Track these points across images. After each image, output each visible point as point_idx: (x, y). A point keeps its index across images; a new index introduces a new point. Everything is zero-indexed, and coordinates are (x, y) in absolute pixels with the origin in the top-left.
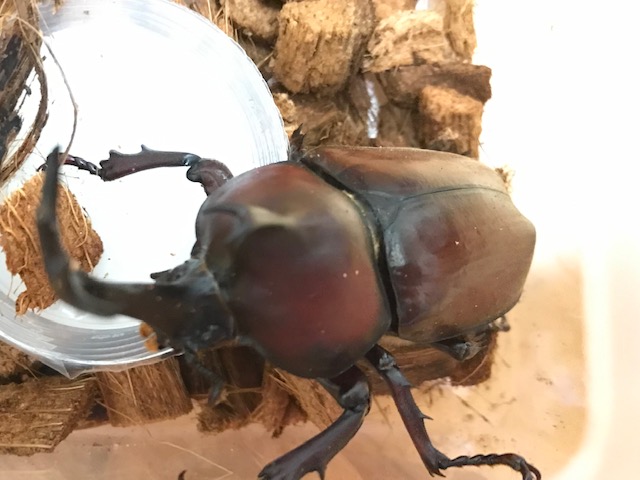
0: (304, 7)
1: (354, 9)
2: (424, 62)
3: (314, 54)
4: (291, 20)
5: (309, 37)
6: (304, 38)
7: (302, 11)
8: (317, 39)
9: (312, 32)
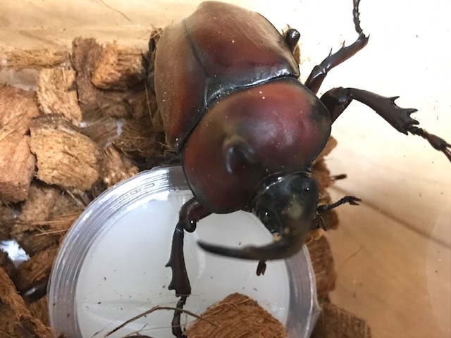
0: (43, 165)
1: (43, 129)
2: (74, 83)
3: (76, 158)
4: (52, 175)
5: (66, 161)
6: (66, 165)
7: (46, 166)
8: (67, 156)
9: (63, 159)
